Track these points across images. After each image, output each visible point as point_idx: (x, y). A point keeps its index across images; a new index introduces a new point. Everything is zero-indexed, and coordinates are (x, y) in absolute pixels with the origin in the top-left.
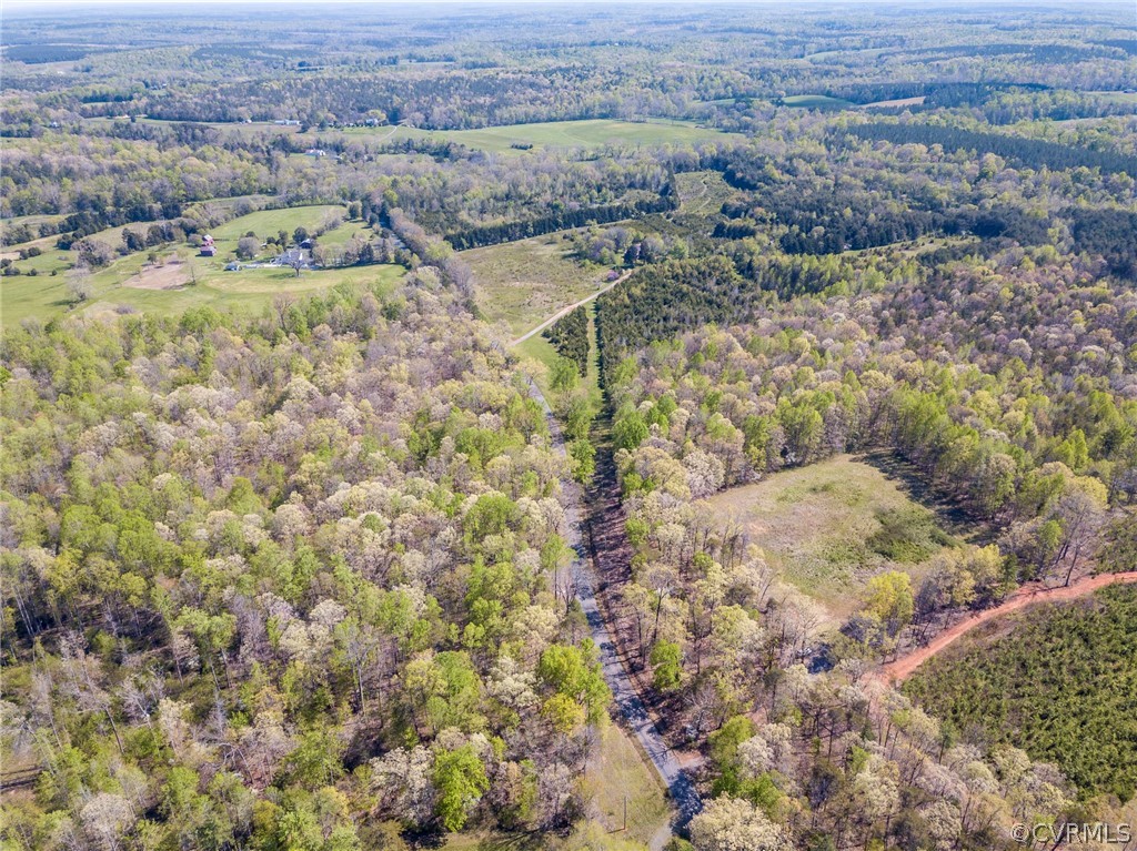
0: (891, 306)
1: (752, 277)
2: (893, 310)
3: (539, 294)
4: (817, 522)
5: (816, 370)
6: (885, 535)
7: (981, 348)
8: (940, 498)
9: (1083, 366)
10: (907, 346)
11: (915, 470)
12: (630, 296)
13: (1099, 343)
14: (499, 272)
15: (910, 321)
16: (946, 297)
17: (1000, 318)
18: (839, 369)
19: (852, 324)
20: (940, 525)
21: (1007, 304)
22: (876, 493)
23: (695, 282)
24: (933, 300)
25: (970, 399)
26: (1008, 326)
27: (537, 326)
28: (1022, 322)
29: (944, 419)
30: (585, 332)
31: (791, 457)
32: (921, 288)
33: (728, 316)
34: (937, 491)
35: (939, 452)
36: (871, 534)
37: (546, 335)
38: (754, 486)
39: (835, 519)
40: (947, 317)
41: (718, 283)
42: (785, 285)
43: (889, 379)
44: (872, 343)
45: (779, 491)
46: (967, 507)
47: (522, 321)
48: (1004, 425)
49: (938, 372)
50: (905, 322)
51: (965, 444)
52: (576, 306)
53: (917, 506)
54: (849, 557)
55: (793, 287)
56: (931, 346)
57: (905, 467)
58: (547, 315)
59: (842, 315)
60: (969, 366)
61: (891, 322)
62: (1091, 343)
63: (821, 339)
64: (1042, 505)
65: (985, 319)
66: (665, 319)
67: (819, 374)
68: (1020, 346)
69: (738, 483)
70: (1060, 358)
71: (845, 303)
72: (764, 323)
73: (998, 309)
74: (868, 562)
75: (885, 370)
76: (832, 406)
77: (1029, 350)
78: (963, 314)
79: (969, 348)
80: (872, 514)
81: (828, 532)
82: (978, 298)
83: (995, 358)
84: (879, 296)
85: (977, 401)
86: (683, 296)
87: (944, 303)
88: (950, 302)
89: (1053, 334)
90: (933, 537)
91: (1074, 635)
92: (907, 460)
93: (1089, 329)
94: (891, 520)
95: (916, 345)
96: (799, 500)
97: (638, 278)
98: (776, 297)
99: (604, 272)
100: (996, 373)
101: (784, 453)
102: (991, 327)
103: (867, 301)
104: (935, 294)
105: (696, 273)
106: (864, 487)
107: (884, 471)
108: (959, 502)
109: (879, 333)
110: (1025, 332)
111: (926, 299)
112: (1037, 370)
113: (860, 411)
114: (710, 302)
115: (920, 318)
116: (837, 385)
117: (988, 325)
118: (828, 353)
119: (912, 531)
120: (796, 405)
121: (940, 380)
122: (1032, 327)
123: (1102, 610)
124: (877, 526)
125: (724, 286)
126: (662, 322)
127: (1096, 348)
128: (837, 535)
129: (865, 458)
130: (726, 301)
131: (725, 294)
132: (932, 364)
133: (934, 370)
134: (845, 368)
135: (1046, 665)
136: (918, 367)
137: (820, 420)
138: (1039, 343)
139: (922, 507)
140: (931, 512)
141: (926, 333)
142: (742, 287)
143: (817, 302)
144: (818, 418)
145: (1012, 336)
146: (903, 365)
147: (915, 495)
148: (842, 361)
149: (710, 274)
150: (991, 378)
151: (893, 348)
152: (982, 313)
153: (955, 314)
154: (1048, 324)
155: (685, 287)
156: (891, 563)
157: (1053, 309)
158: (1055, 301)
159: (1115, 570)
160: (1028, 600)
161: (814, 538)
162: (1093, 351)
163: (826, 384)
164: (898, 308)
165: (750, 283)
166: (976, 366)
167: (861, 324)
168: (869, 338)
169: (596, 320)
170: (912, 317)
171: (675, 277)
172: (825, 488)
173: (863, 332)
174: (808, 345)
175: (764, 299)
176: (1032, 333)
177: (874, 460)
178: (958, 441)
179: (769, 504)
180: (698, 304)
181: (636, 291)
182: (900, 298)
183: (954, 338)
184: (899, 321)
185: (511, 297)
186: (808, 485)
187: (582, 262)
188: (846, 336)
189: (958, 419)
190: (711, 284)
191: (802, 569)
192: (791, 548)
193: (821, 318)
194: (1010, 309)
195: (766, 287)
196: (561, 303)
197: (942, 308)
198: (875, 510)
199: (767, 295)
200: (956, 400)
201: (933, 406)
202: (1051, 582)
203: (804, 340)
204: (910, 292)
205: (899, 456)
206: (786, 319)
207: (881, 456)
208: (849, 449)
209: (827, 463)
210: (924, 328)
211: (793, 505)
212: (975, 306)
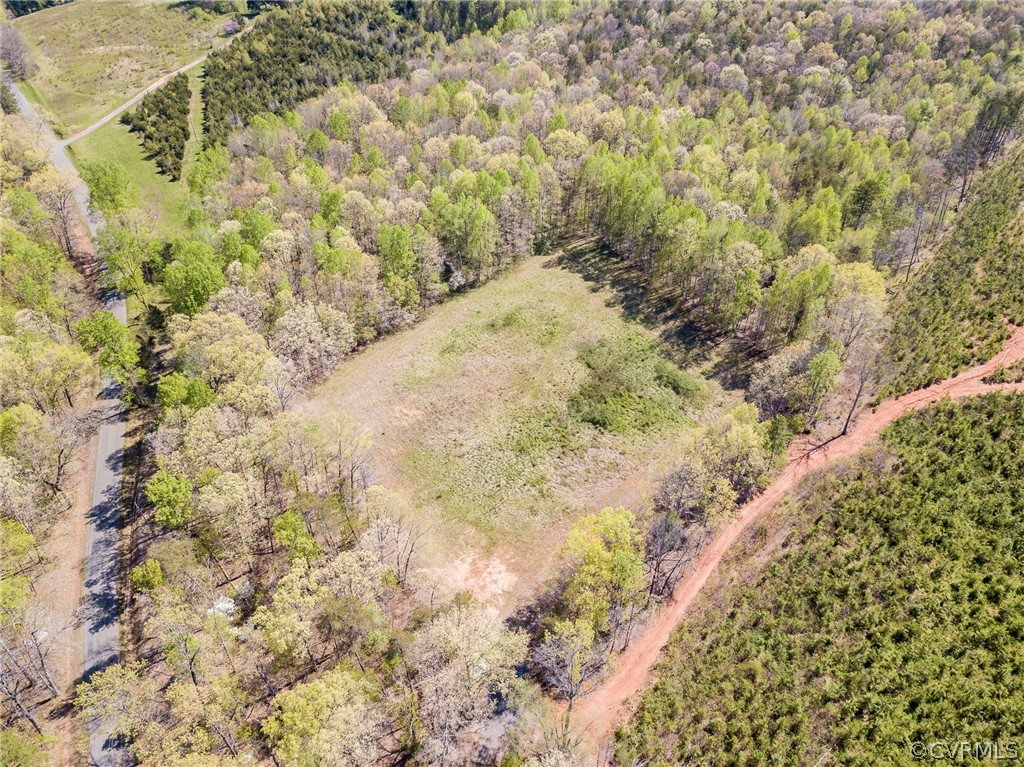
0: (579, 37)
1: (414, 16)
2: (582, 43)
3: (126, 60)
4: (498, 382)
5: (484, 139)
6: (595, 387)
7: (691, 83)
8: (663, 310)
9: (808, 93)
10: (602, 89)
11: (629, 269)
12: (251, 54)
13: (821, 62)
14: (78, 35)
15: (603, 55)
16: (641, 21)
17: (707, 41)
18: (516, 134)
19: (532, 65)
20: (668, 355)
21: (711, 24)
22: (578, 318)
23: (341, 28)
24: (628, 25)
25: (687, 157)
26: (717, 50)
27: (114, 107)
28: (732, 43)
29: (658, 193)
30: (185, 112)
31: (458, 278)
32: (613, 12)
33: (383, 71)
34: (661, 299)
35: (655, 242)
36: (575, 389)
37: (125, 120)
38: (408, 333)
39: (523, 372)
40: (645, 46)
41: (371, 28)
42: (453, 24)
43: (581, 139)
44: (558, 91)
45: (444, 336)
46: (699, 319)
47: (93, 102)
48: (735, 193)
49: (644, 122)
50: (597, 57)
51: (690, 234)
52: (175, 74)
53: (636, 327)
54: (546, 440)
55: (462, 24)
56: (630, 86)
57: (616, 266)
58: (132, 90)
59: (518, 55)
60: (681, 110)
61: (582, 60)
62: (812, 63)
63: (491, 91)
64: (801, 313)
65: (690, 44)
66: (300, 82)
67: (488, 145)
68: (735, 75)
69: (380, 333)
70: (780, 87)
71: (522, 38)
72: (420, 76)
73: (703, 30)
74: (574, 443)
75: (574, 127)
76: (507, 192)
77: (744, 79)
78: (665, 40)
79: (677, 85)
80: (574, 353)
81: (515, 398)
82: (679, 18)
83: (708, 94)
84: (564, 25)
85: (696, 161)
86: (324, 48)
87: (640, 28)
88: (647, 26)
89: (769, 56)
90: (659, 378)
91: (870, 521)
92: (616, 256)
93: (807, 47)
94: (602, 362)
95: (614, 87)
96: (472, 347)
97: (265, 28)
98: (443, 40)
99: (223, 22)
100: (712, 116)
101: (446, 274)
102: (698, 54)
103: (549, 34)
104: (630, 18)
105: (342, 16)
106: (561, 310)
107: (587, 278)
108: (688, 311)
109: (566, 77)
110: (737, 56)
111: (620, 26)
112: (759, 105)
113: (548, 192)
114: (360, 54)
115: (615, 50)
116: (511, 159)
117: (694, 51)
118: (502, 112)
119: (630, 373)
120: (455, 197)
121: (646, 134)
122: (744, 49)
123: (896, 468)
124: (582, 374)
125: (380, 31)
126: (295, 87)
127: (820, 68)
128: (526, 400)
129: (560, 261)
130: (381, 50)
131: (380, 41)
132: (634, 110)
133: (639, 119)
134: (525, 130)
135: (842, 594)
136: (616, 117)
137: (491, 218)
138: (755, 71)
139: (641, 328)
140: (654, 334)
141: (623, 70)
142: (402, 30)
143: (490, 40)
144: (486, 215)
145: (723, 63)
146: (599, 117)
147: (630, 310)
148: (519, 121)
149: (361, 16)
150: (707, 122)
151: (585, 94)
152: (687, 36)
153: (655, 41)
154: (760, 44)
155: (326, 36)
156: (606, 438)
157: (763, 23)
158: (763, 14)
159: (898, 392)
160: (801, 470)
161: (494, 413)
162: (818, 74)
163: (498, 159)
164: (588, 40)
165: (411, 25)
166: (689, 109)
167: (544, 65)
168: (554, 82)
169: (204, 92)
170: (605, 51)
171: (316, 23)
172: (509, 321)
173: (545, 75)
174: (474, 103)
175: (428, 44)
176: (744, 56)
177: (573, 260)
178: (679, 226)
179: (428, 363)
180: (344, 57)
181: (261, 47)
182: (589, 26)
183: (658, 73)
184: (590, 58)
185: (86, 70)
186: (485, 320)
187: (191, 11)
188: (525, 81)
189: (677, 191)
190: (362, 29)
191: (476, 478)
192: (460, 438)
193: (495, 62)
194: (716, 29)
195: (431, 28)
196: (153, 72)
197: (639, 35)
198: (578, 346)
199: (431, 38)
200: (671, 162)
201: (642, 176)
202: (824, 430)
203: (468, 95)
204: (601, 18)
205: (605, 249)
206: (448, 67)
207: (582, 253)
208: (539, 249)
209: (511, 276)
210: (620, 62)
211: (463, 359)
212: (677, 29)
